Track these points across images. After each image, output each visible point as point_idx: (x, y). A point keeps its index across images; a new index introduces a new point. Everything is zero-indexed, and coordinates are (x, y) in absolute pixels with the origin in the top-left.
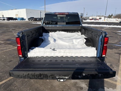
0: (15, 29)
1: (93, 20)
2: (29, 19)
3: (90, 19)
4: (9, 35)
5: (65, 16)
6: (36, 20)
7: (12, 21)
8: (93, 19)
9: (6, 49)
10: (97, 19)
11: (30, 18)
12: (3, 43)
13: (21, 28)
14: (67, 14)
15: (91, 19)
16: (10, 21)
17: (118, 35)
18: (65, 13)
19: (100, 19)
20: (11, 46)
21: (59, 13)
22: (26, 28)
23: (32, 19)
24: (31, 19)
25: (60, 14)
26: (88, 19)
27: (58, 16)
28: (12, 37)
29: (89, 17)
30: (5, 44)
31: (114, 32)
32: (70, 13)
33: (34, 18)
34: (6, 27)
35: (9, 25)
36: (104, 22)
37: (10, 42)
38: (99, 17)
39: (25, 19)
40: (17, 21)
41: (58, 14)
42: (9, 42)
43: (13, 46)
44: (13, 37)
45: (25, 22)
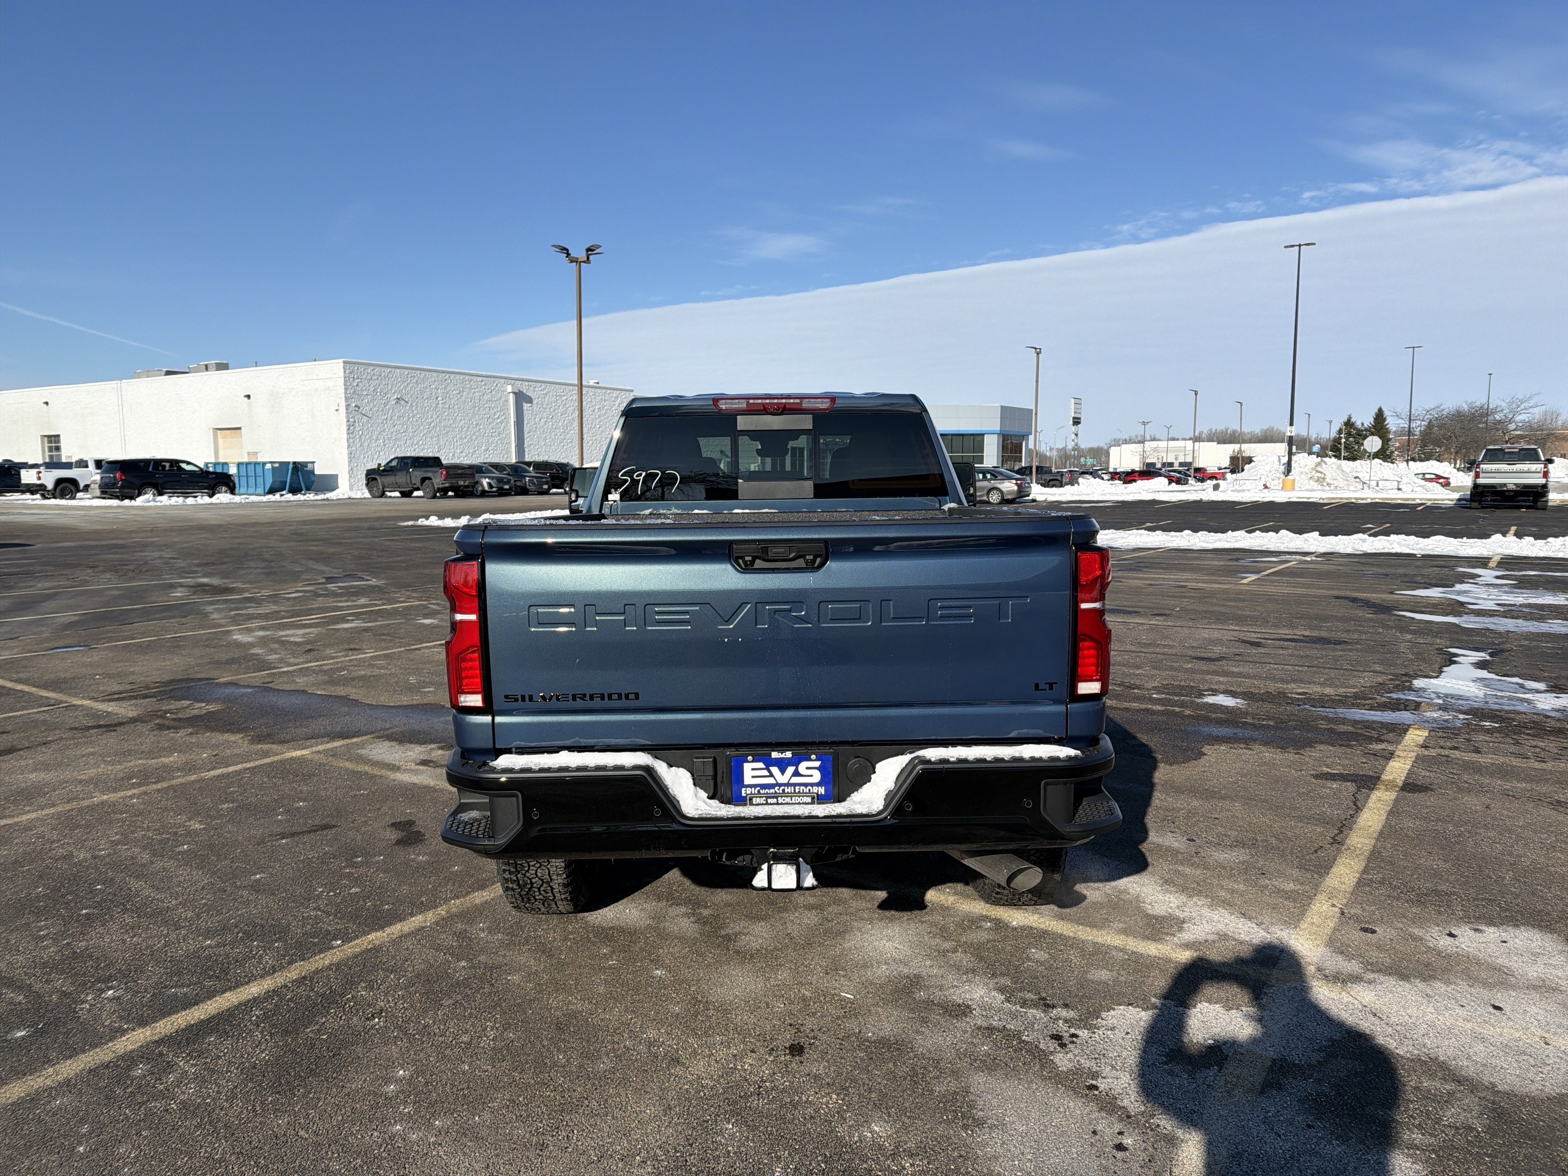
0: (227, 590)
1: (1160, 482)
2: (372, 477)
3: (1114, 475)
4: (176, 645)
5: (806, 422)
6: (462, 493)
7: (164, 500)
8: (1148, 472)
9: (189, 768)
10: (1201, 475)
11: (388, 470)
12: (132, 714)
13: (295, 577)
14: (824, 405)
15: (1129, 477)
16: (146, 500)
17: (1405, 626)
18: (802, 397)
19: (1238, 464)
20: (229, 745)
21: (747, 398)
22: (351, 576)
23: (417, 475)
24: (401, 478)
25: (764, 410)
26: (1094, 474)
27: (742, 423)
28: (218, 664)
29: (1101, 454)
30: (161, 727)
31: (1367, 604)
32: (852, 397)
33: (435, 462)
34: (117, 568)
35: (144, 546)
36: (1280, 496)
37: (211, 708)
38: (1230, 449)
39: (328, 483)
40: (223, 497)
41: (743, 405)
42: (200, 708)
43: (259, 739)
44: (232, 661)
45: (335, 512)
